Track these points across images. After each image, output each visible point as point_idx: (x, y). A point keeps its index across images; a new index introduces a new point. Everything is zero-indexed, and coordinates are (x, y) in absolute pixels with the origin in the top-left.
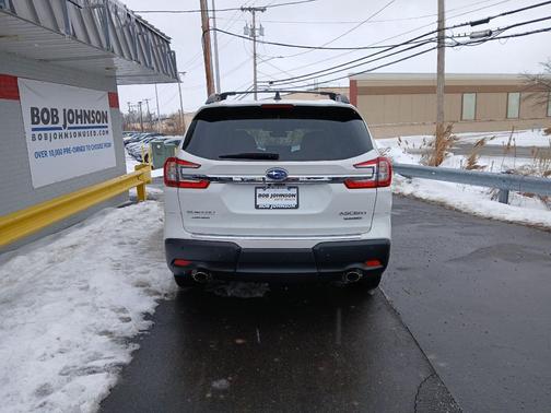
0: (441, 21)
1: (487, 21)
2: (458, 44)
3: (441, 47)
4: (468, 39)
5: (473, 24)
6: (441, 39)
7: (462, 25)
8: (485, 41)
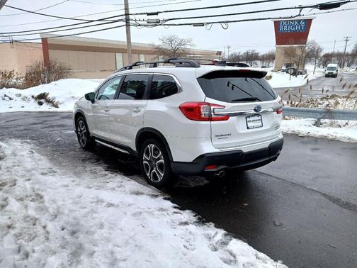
0: (127, 9)
1: (157, 14)
2: (140, 25)
3: (128, 25)
4: (146, 23)
5: (148, 14)
6: (127, 20)
7: (141, 14)
8: (156, 25)
